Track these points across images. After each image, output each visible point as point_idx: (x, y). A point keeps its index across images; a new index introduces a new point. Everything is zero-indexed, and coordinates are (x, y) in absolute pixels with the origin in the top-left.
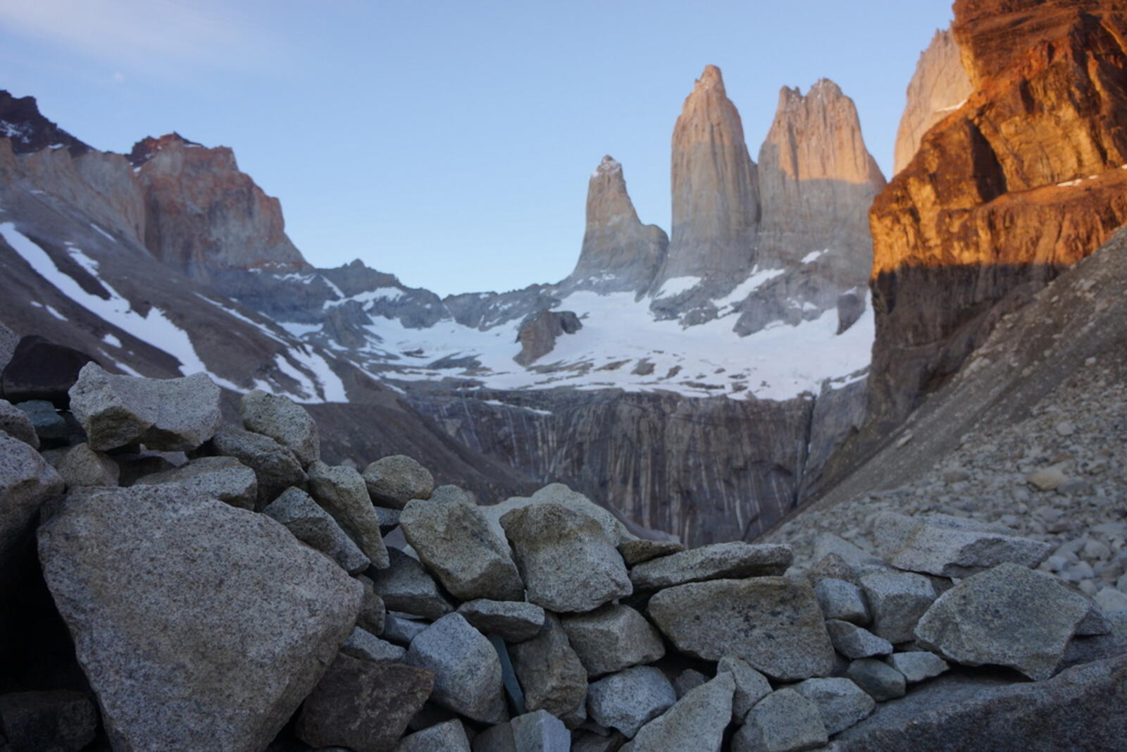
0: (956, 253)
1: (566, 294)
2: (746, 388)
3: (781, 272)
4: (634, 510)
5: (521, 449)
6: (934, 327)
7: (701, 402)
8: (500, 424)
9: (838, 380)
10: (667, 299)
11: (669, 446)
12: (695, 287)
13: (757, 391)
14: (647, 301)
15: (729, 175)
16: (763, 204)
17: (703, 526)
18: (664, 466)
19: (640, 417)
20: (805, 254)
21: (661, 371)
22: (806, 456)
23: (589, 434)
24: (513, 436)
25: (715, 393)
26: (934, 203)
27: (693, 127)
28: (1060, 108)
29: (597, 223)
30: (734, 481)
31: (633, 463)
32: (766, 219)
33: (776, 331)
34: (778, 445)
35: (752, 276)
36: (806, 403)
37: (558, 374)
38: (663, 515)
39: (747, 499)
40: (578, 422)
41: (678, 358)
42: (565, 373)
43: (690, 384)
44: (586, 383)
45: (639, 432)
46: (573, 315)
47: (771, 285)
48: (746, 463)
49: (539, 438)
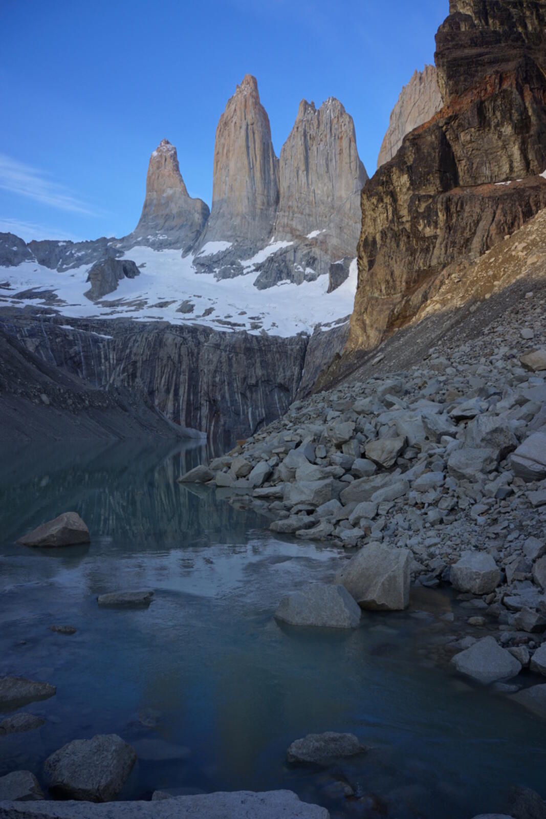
0: (420, 228)
1: (129, 247)
2: (261, 327)
3: (291, 243)
4: (174, 413)
5: (88, 364)
6: (401, 282)
7: (227, 335)
8: (71, 344)
9: (326, 325)
10: (206, 257)
11: (201, 366)
12: (227, 249)
13: (268, 330)
14: (191, 257)
15: (258, 166)
16: (282, 191)
17: (224, 425)
18: (197, 382)
19: (181, 344)
20: (309, 232)
21: (199, 311)
22: (300, 378)
23: (142, 355)
24: (82, 354)
25: (237, 329)
26: (409, 189)
27: (233, 124)
28: (503, 126)
29: (155, 193)
30: (248, 394)
31: (174, 377)
32: (282, 202)
33: (285, 287)
34: (281, 369)
35: (270, 245)
36: (302, 340)
37: (119, 309)
38: (195, 417)
39: (257, 407)
40: (134, 345)
41: (212, 302)
42: (125, 308)
43: (219, 321)
44: (142, 316)
45: (180, 355)
46: (134, 263)
47: (283, 252)
48: (257, 382)
49: (103, 356)
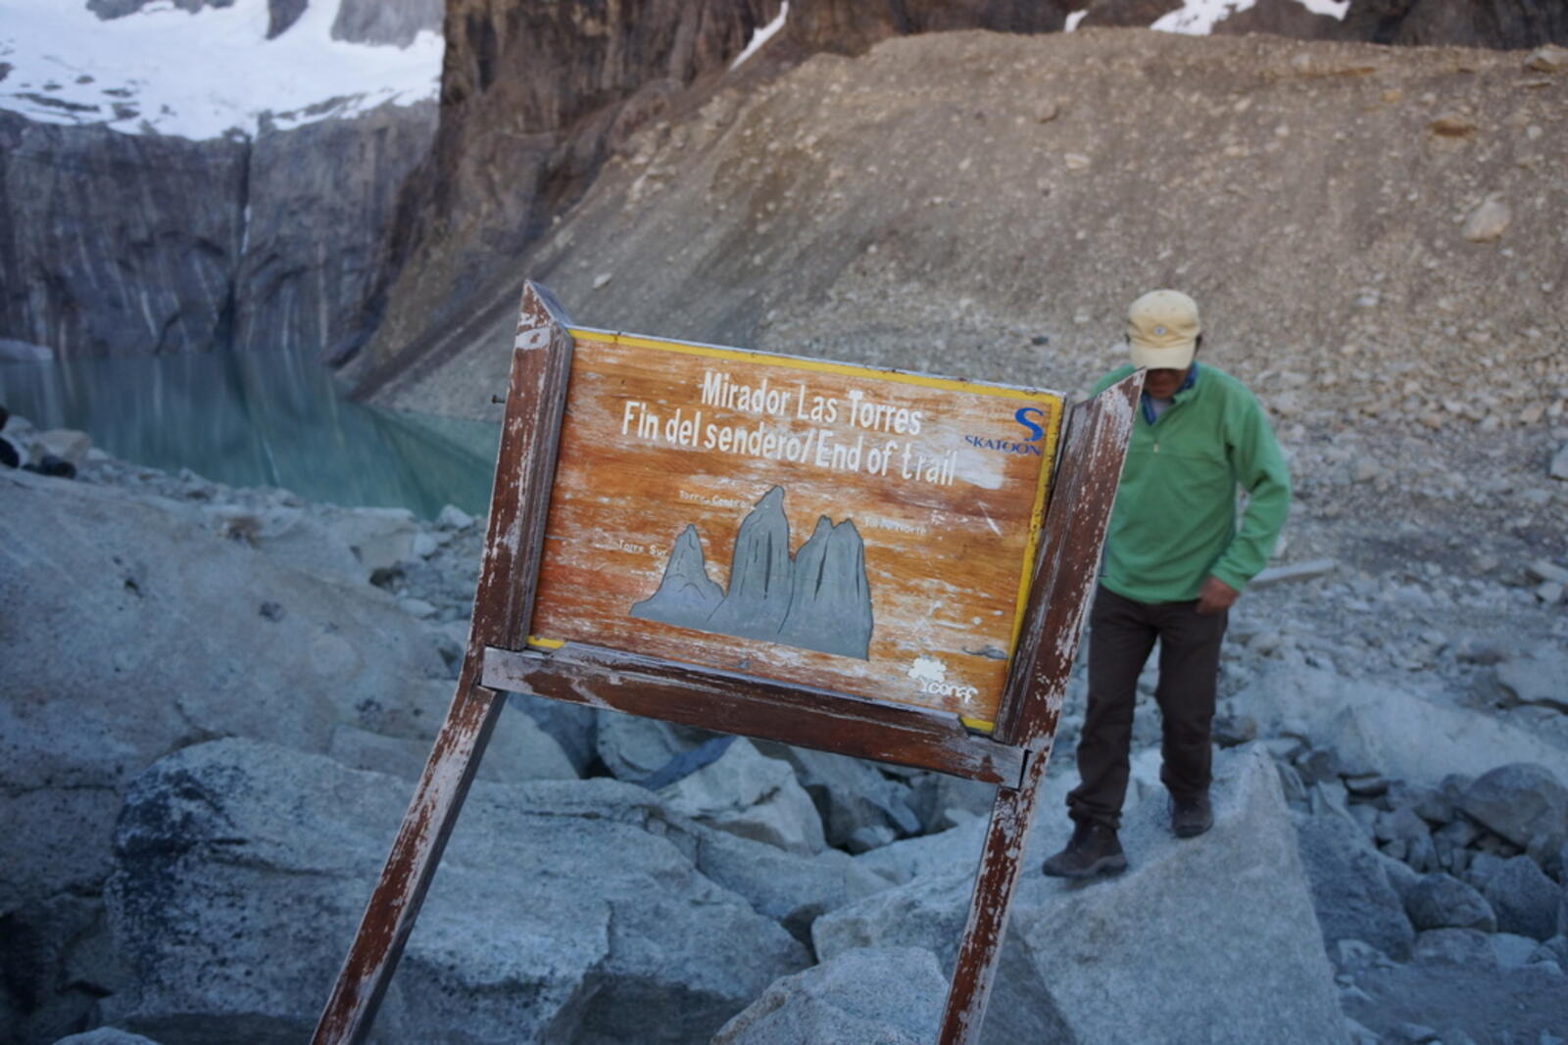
6: (550, 112)
7: (64, 133)
11: (15, 202)
17: (90, 330)
18: (10, 236)
22: (242, 227)
30: (135, 262)
34: (200, 209)
36: (237, 146)
38: (18, 315)
39: (157, 290)
48: (151, 235)
